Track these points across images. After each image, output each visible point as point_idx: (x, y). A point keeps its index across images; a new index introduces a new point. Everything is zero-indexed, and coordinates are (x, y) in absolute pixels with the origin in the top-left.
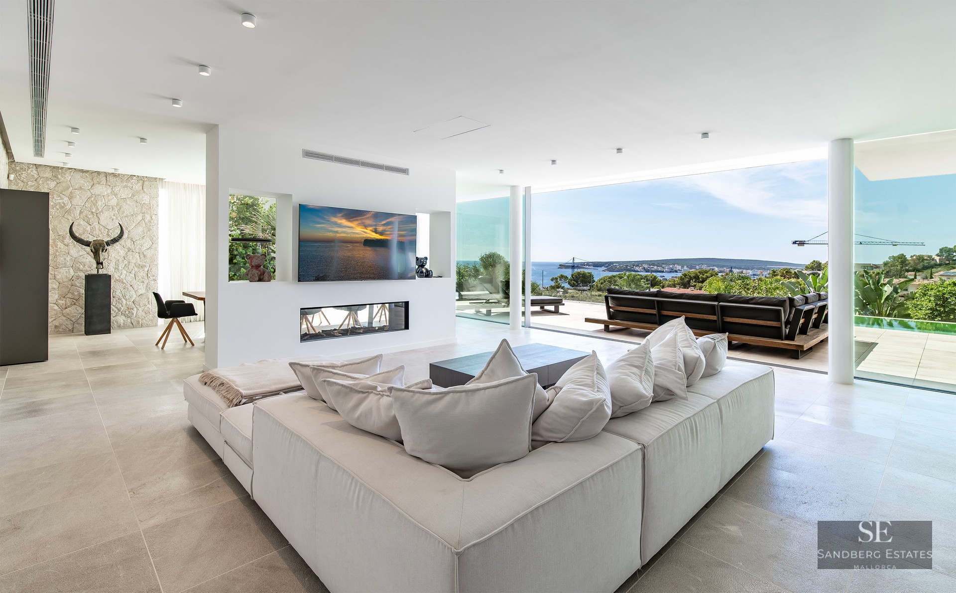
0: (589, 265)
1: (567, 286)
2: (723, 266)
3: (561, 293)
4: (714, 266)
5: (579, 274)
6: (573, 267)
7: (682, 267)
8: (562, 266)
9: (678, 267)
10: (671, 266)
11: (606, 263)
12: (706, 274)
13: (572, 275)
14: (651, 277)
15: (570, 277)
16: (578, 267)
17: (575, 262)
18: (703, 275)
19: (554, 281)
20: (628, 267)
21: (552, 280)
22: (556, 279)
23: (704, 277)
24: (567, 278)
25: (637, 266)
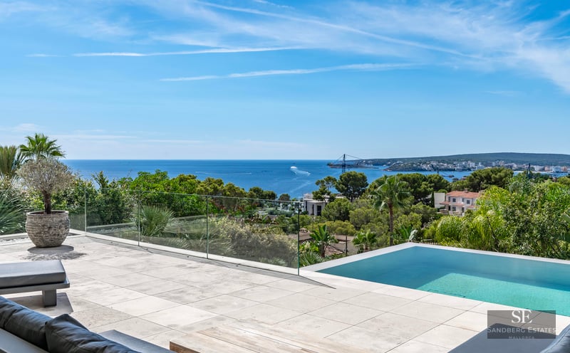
0: (368, 164)
1: (333, 191)
2: (522, 163)
3: (327, 200)
4: (512, 162)
5: (349, 175)
6: (344, 165)
7: (477, 164)
8: (331, 165)
9: (472, 164)
10: (464, 163)
11: (389, 160)
12: (499, 174)
13: (341, 177)
14: (436, 178)
15: (338, 179)
16: (350, 166)
17: (346, 159)
18: (496, 175)
19: (320, 185)
20: (414, 165)
21: (317, 184)
22: (322, 182)
23: (497, 177)
24: (336, 180)
25: (425, 163)
